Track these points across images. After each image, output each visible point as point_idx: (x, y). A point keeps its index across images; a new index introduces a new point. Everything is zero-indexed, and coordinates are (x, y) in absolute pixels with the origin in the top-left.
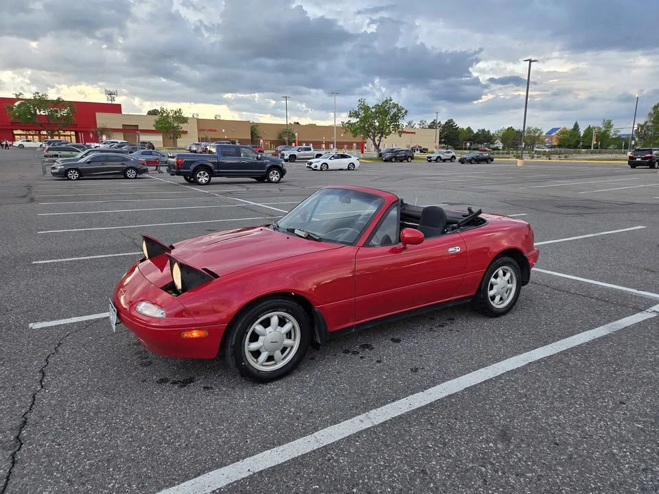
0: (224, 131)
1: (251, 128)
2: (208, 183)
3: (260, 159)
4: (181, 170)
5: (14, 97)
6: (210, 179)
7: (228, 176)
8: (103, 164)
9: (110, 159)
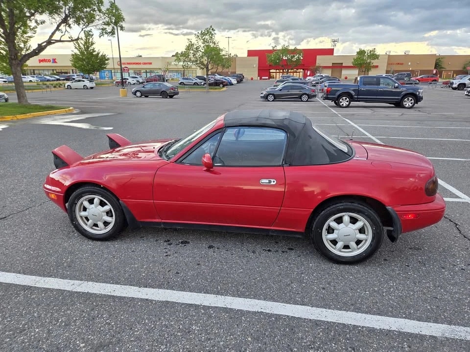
0: (410, 64)
1: (436, 60)
2: (348, 106)
3: (397, 88)
4: (329, 96)
5: (271, 49)
6: (350, 103)
7: (366, 101)
8: (288, 91)
9: (294, 88)
